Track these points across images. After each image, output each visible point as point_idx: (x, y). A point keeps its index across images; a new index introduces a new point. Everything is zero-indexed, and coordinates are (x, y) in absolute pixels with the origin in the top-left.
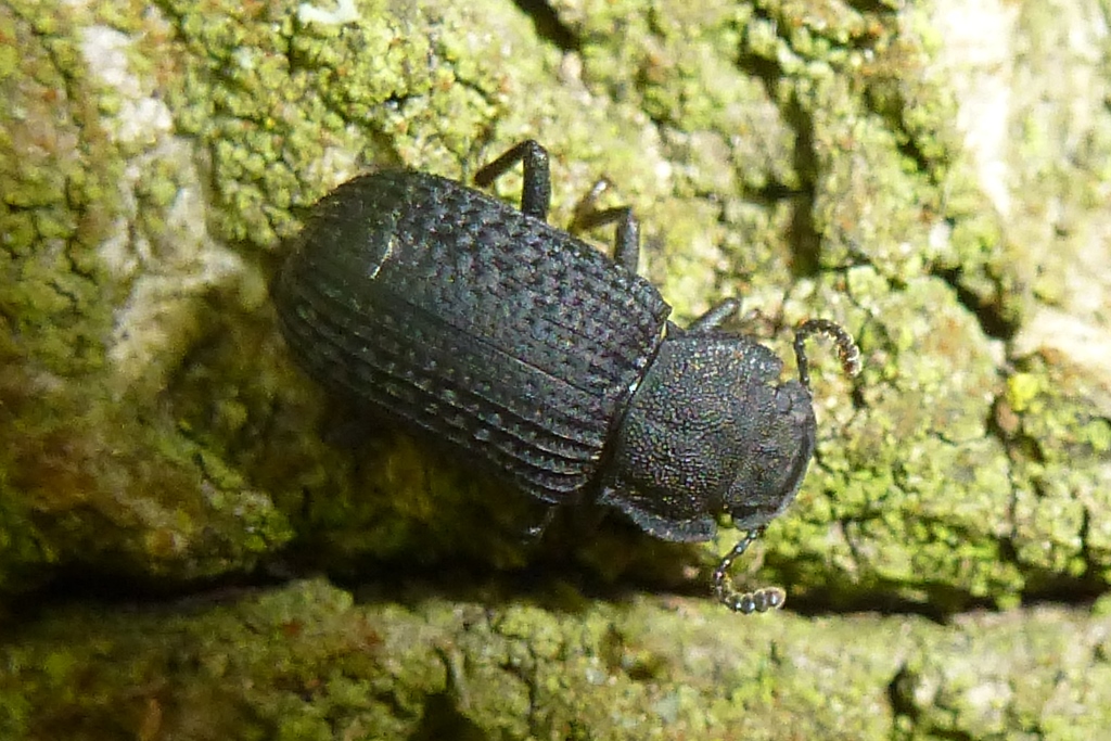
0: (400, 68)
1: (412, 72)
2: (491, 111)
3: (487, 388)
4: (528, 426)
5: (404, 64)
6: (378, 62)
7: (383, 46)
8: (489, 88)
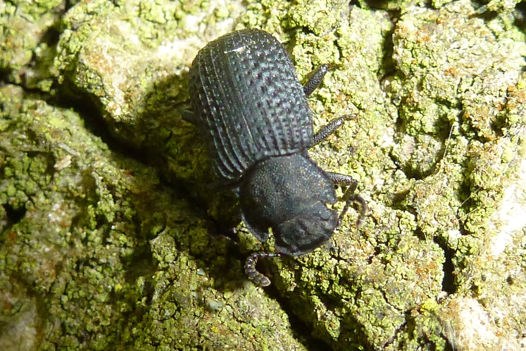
0: (317, 20)
1: (319, 24)
2: (337, 62)
3: (227, 116)
4: (228, 141)
5: (319, 20)
6: (311, 13)
7: (318, 9)
8: (344, 54)
